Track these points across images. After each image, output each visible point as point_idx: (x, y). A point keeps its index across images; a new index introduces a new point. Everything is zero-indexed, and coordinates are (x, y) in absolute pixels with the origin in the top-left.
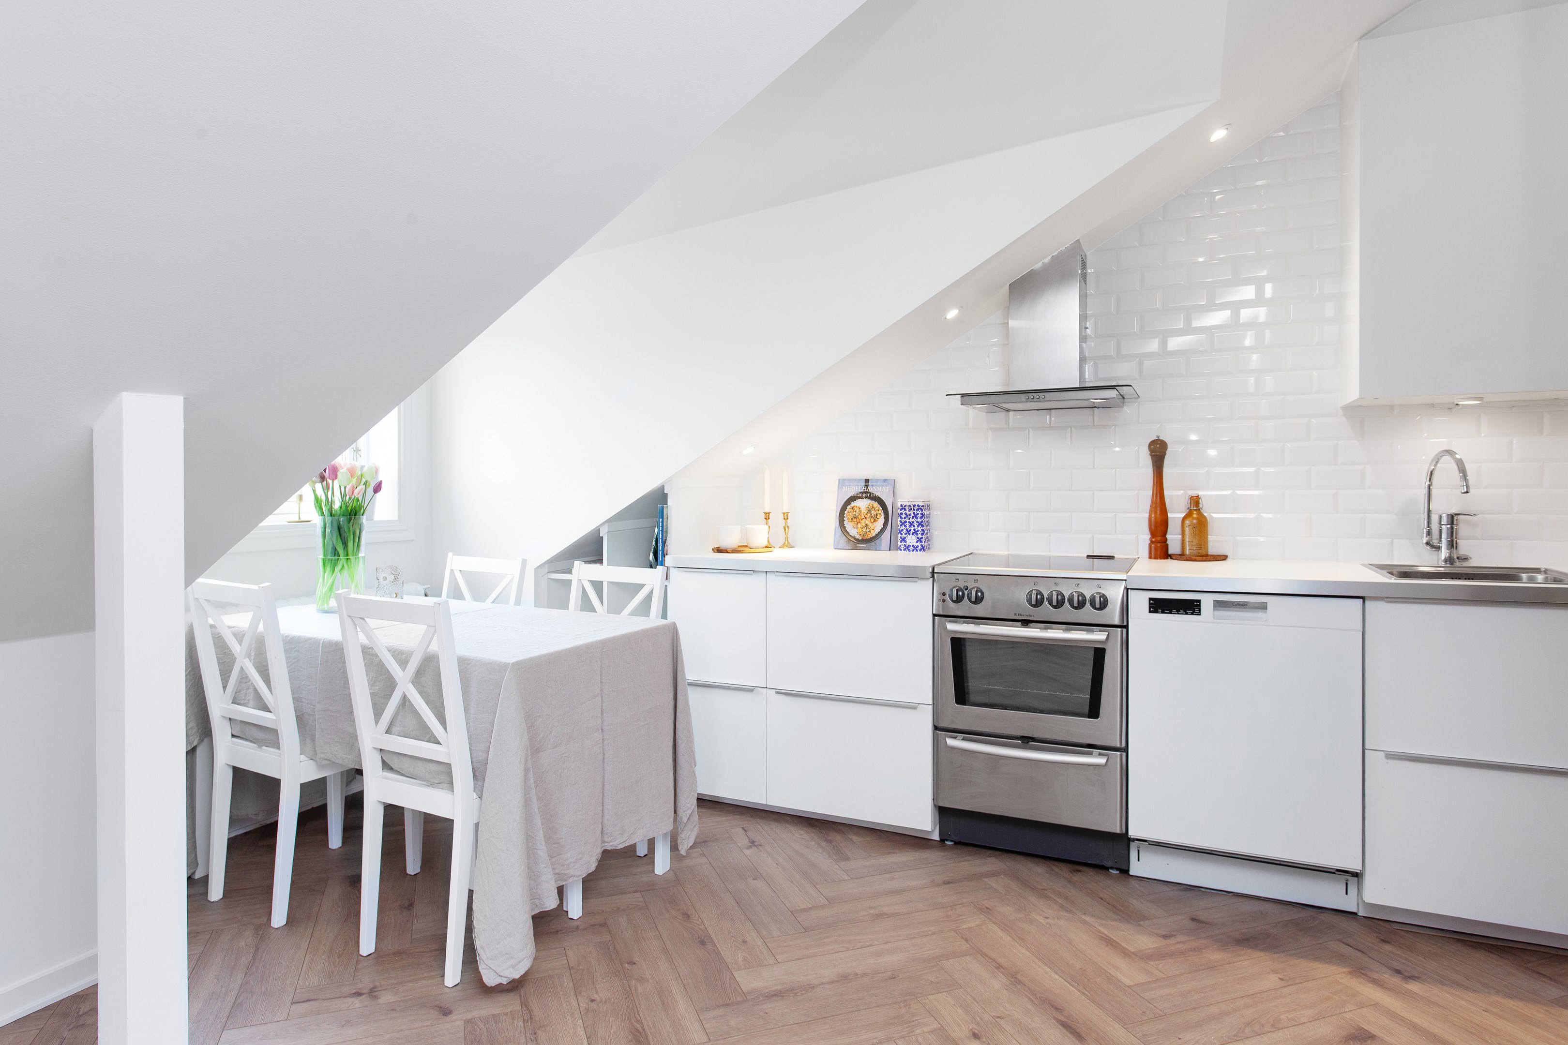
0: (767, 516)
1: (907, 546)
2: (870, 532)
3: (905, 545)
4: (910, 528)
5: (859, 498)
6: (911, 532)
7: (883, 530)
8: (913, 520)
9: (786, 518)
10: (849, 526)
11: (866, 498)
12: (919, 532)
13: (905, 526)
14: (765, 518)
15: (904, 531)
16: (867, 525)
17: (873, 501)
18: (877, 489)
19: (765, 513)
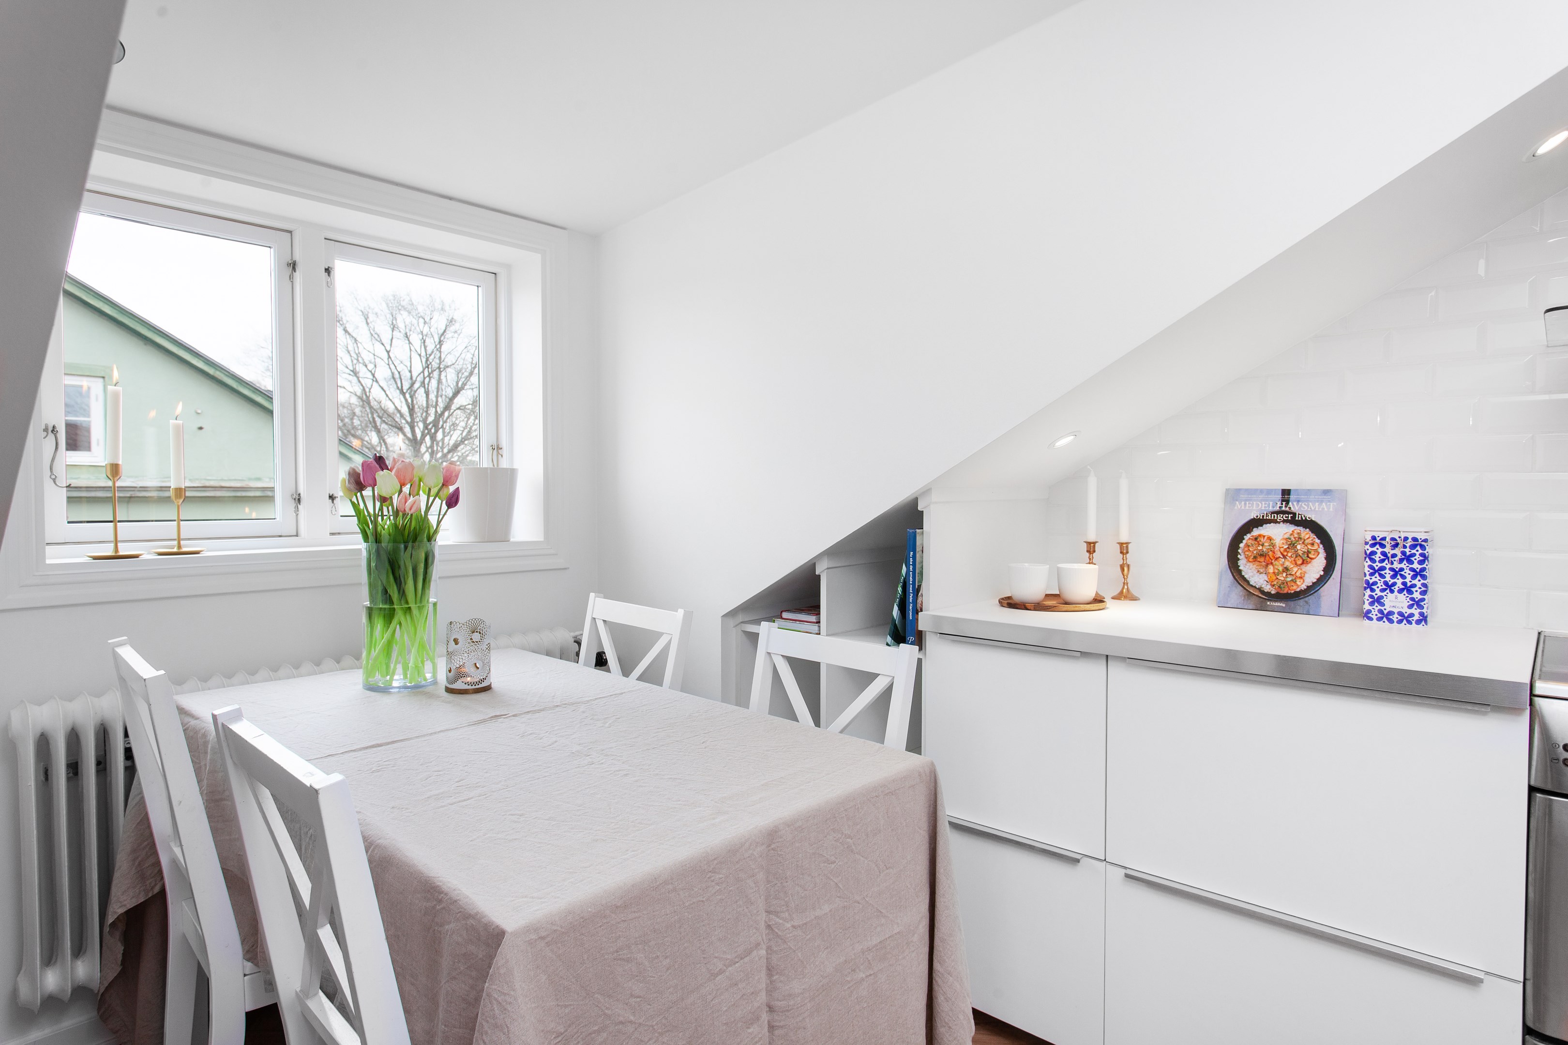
0: (1091, 548)
1: (1385, 612)
2: (1294, 581)
3: (1381, 611)
4: (1392, 581)
5: (1270, 521)
6: (1396, 588)
7: (1322, 580)
8: (1402, 565)
9: (1125, 551)
10: (1249, 570)
11: (1284, 521)
12: (1417, 588)
13: (1382, 576)
14: (1087, 551)
15: (1379, 585)
16: (1286, 569)
17: (1301, 528)
18: (1308, 506)
19: (1087, 543)
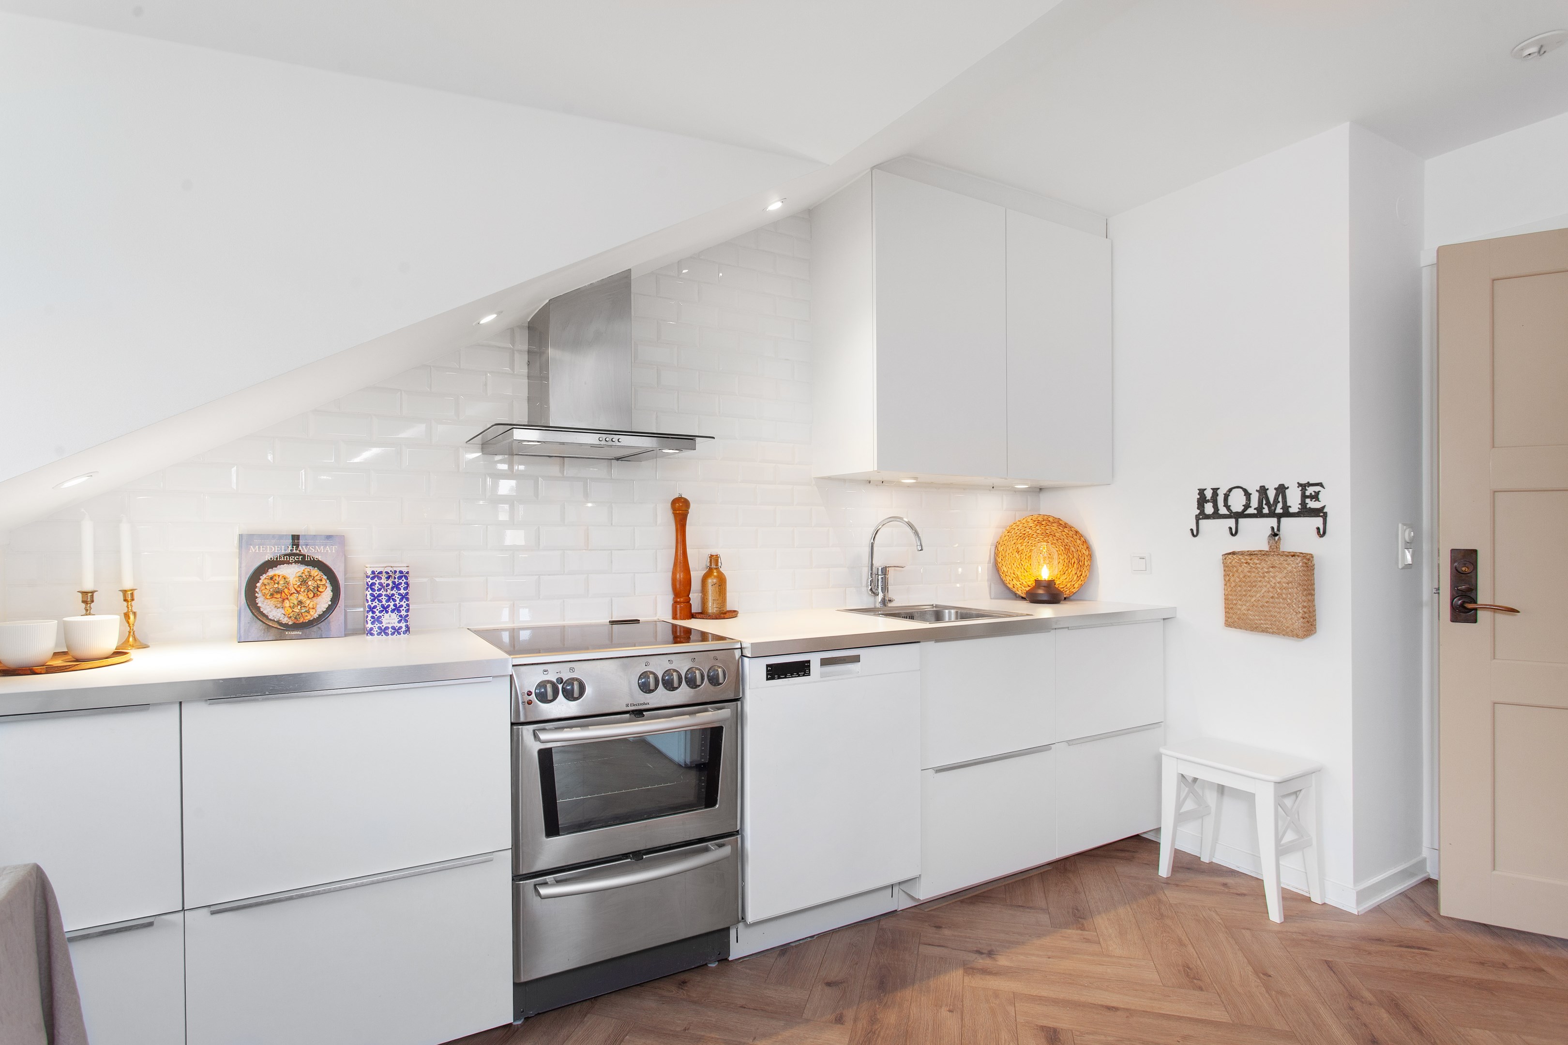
0: (88, 598)
1: (383, 628)
2: (308, 612)
3: (379, 628)
4: (387, 604)
5: (283, 563)
6: (390, 609)
7: (331, 609)
8: (393, 592)
9: (129, 598)
10: (267, 606)
11: (296, 562)
12: (403, 608)
13: (380, 601)
15: (378, 608)
16: (300, 603)
17: (310, 567)
18: (315, 548)
19: (83, 593)
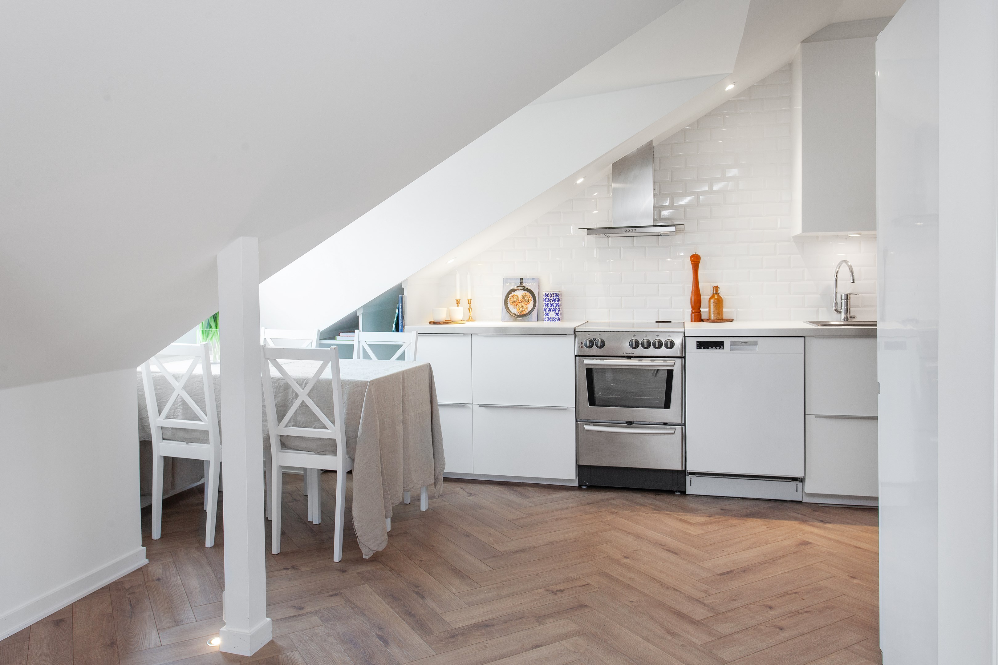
0: (458, 302)
1: (549, 318)
2: (525, 310)
3: (548, 318)
4: (551, 308)
5: (517, 290)
6: (552, 310)
7: (533, 309)
8: (553, 302)
9: (470, 303)
10: (511, 307)
11: (521, 289)
12: (557, 310)
13: (548, 306)
14: (457, 303)
15: (547, 309)
16: (522, 306)
17: (526, 292)
18: (528, 284)
19: (456, 300)
